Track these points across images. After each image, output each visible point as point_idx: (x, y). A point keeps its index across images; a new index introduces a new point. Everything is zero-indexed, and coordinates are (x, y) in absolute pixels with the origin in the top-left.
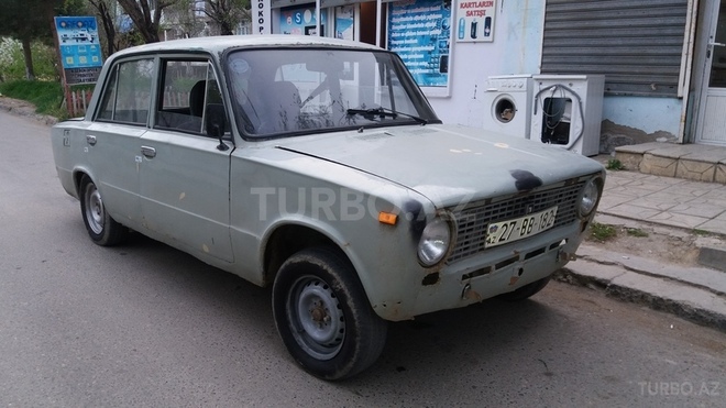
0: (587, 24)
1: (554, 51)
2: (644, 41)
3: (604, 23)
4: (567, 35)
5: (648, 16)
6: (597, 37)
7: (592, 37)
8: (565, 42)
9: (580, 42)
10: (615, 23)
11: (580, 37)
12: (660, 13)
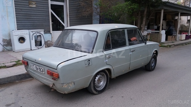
0: (28, 17)
1: (20, 24)
2: (42, 22)
3: (32, 17)
4: (23, 20)
5: (42, 17)
6: (31, 20)
7: (30, 20)
8: (23, 21)
9: (27, 21)
10: (35, 18)
11: (27, 20)
12: (44, 16)
